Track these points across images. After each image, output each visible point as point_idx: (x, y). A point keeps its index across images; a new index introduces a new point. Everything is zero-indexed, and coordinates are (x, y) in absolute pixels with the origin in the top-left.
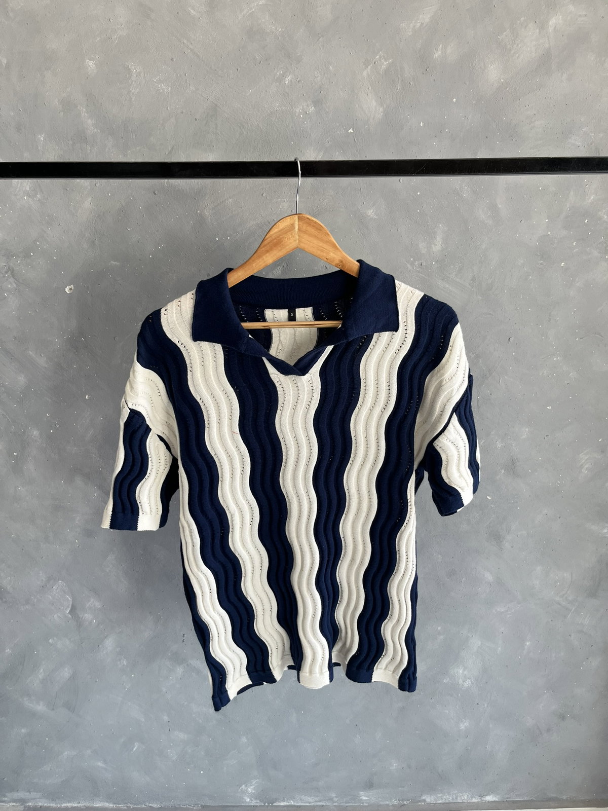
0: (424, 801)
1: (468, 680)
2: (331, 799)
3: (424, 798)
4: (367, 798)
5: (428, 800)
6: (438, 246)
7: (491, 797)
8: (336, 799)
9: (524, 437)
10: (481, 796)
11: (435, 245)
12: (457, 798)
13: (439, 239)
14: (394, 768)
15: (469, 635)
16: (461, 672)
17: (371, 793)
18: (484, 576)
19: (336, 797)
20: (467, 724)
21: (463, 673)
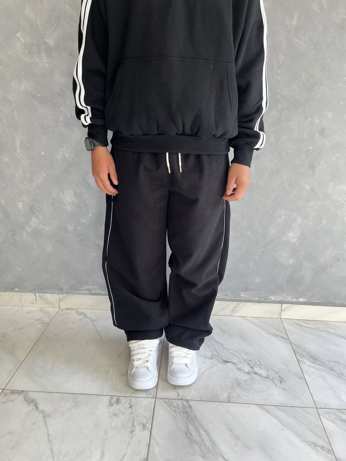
0: (270, 299)
1: (295, 239)
2: (228, 295)
3: (270, 297)
4: (244, 296)
5: (272, 299)
6: (295, 22)
7: (302, 299)
8: (230, 295)
9: (329, 117)
10: (297, 298)
11: (294, 21)
12: (285, 299)
13: (295, 19)
14: (257, 281)
15: (296, 216)
16: (291, 234)
17: (246, 293)
18: (305, 187)
19: (230, 294)
20: (292, 261)
21: (292, 235)
